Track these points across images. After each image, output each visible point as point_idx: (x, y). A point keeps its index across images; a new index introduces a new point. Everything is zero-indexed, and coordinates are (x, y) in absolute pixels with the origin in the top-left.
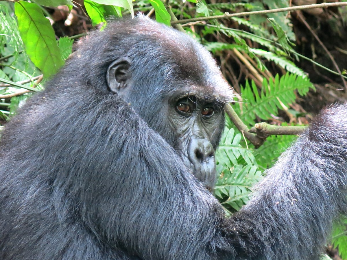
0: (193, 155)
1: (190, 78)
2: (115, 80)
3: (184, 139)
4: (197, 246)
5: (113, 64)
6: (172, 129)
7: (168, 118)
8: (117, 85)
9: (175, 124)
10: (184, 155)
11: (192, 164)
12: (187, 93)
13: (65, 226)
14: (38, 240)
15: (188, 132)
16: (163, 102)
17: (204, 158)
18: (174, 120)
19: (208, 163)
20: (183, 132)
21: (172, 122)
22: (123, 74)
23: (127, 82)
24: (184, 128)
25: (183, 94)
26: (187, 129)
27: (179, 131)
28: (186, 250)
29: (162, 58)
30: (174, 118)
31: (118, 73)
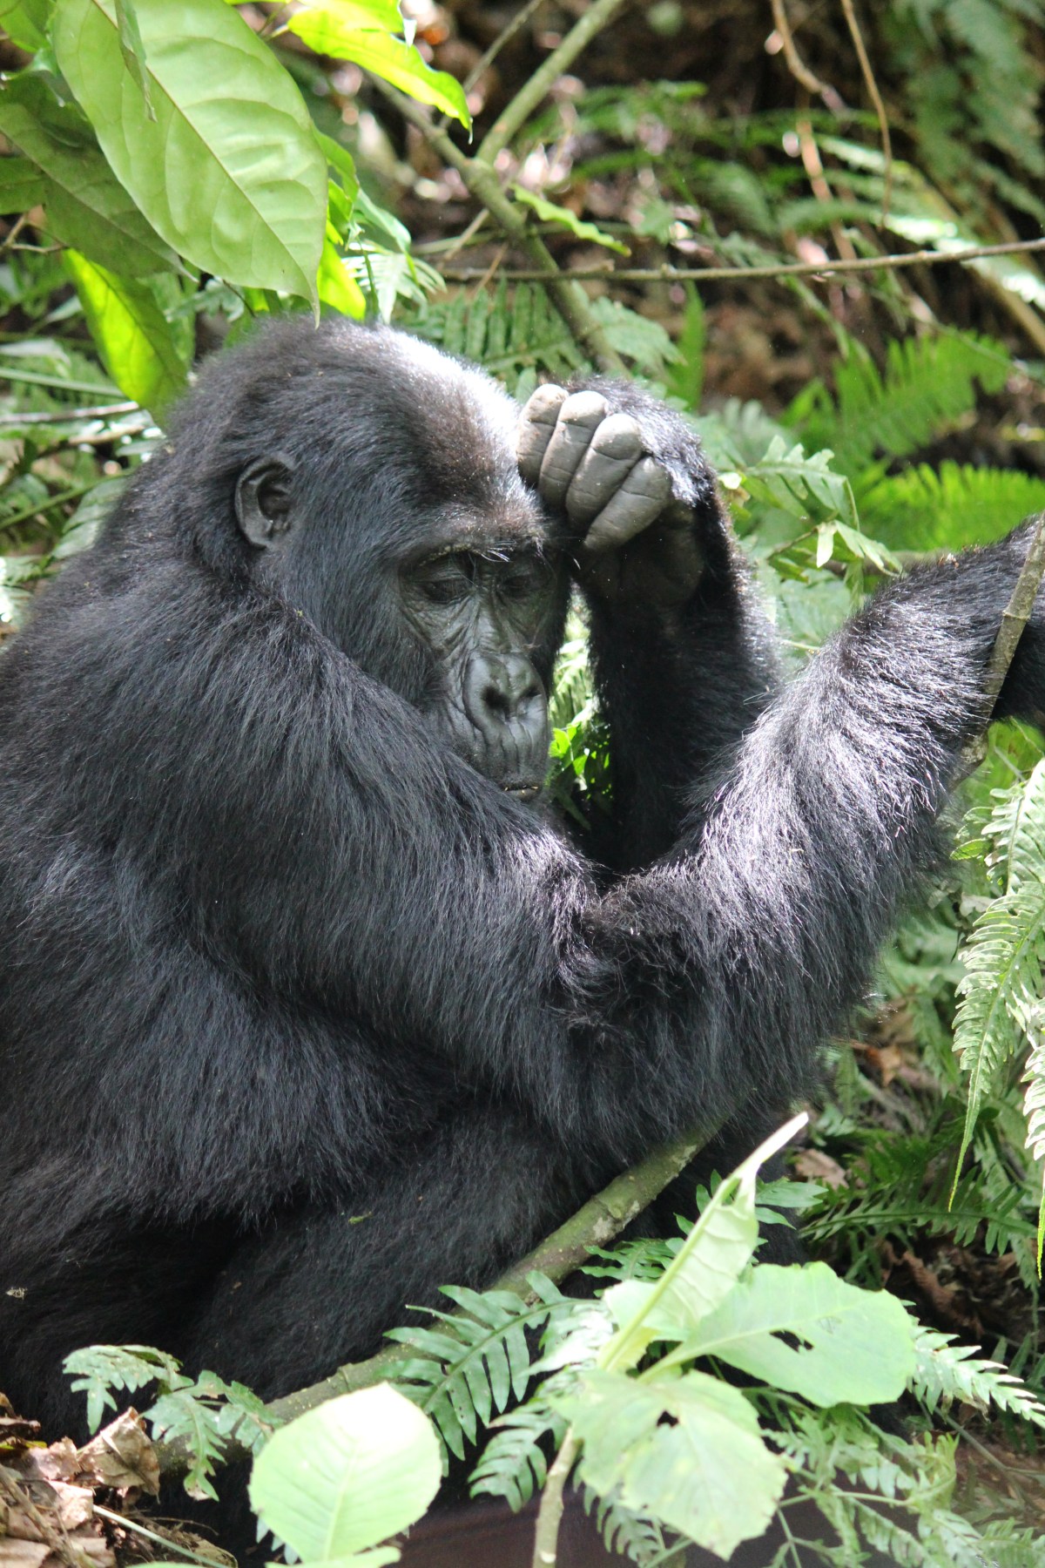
0: (477, 704)
1: (456, 500)
2: (259, 512)
3: (454, 662)
4: (510, 1001)
5: (248, 473)
6: (416, 639)
7: (403, 613)
8: (265, 526)
9: (423, 624)
10: (456, 706)
11: (477, 731)
12: (448, 548)
13: (151, 953)
14: (80, 993)
15: (461, 640)
16: (384, 572)
17: (512, 707)
18: (422, 614)
19: (523, 717)
20: (449, 642)
21: (415, 623)
22: (281, 494)
23: (290, 518)
24: (450, 633)
25: (436, 550)
26: (458, 634)
27: (438, 643)
28: (483, 1012)
29: (373, 454)
30: (418, 611)
31: (265, 492)
